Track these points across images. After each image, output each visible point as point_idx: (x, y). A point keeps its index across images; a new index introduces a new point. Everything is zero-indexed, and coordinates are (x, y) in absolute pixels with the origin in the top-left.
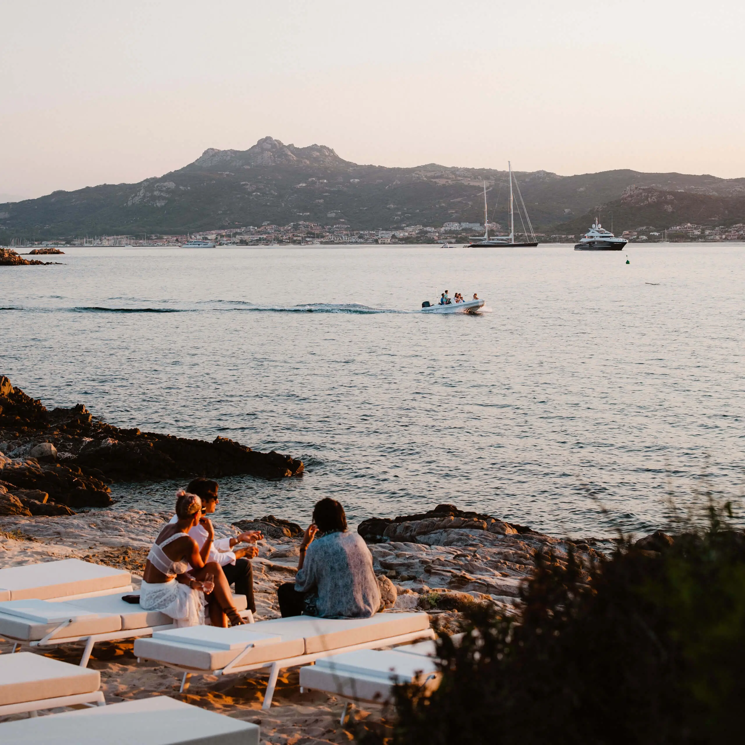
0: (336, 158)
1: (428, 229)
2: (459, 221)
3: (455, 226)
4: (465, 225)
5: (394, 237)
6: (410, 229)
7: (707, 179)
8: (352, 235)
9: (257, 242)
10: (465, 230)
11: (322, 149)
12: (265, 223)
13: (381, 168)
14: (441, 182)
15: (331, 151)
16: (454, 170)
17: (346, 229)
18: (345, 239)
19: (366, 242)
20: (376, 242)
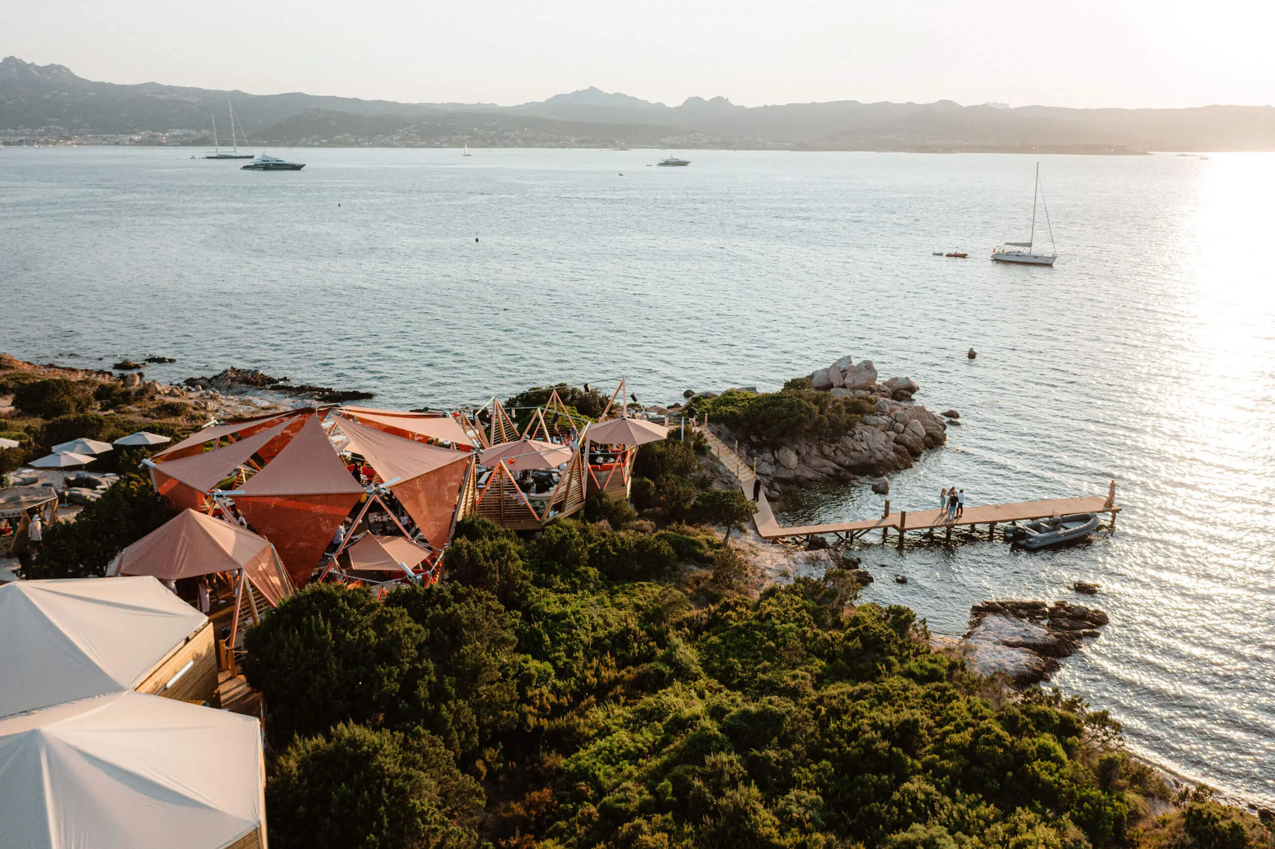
0: (72, 76)
1: (157, 133)
2: (178, 127)
3: (177, 132)
4: (186, 131)
5: (131, 140)
6: (143, 133)
7: (356, 101)
8: (97, 138)
9: (20, 143)
10: (185, 135)
11: (60, 67)
12: (20, 127)
13: (111, 85)
14: (162, 97)
15: (68, 70)
16: (171, 89)
17: (91, 133)
18: (91, 141)
19: (109, 144)
20: (117, 144)
